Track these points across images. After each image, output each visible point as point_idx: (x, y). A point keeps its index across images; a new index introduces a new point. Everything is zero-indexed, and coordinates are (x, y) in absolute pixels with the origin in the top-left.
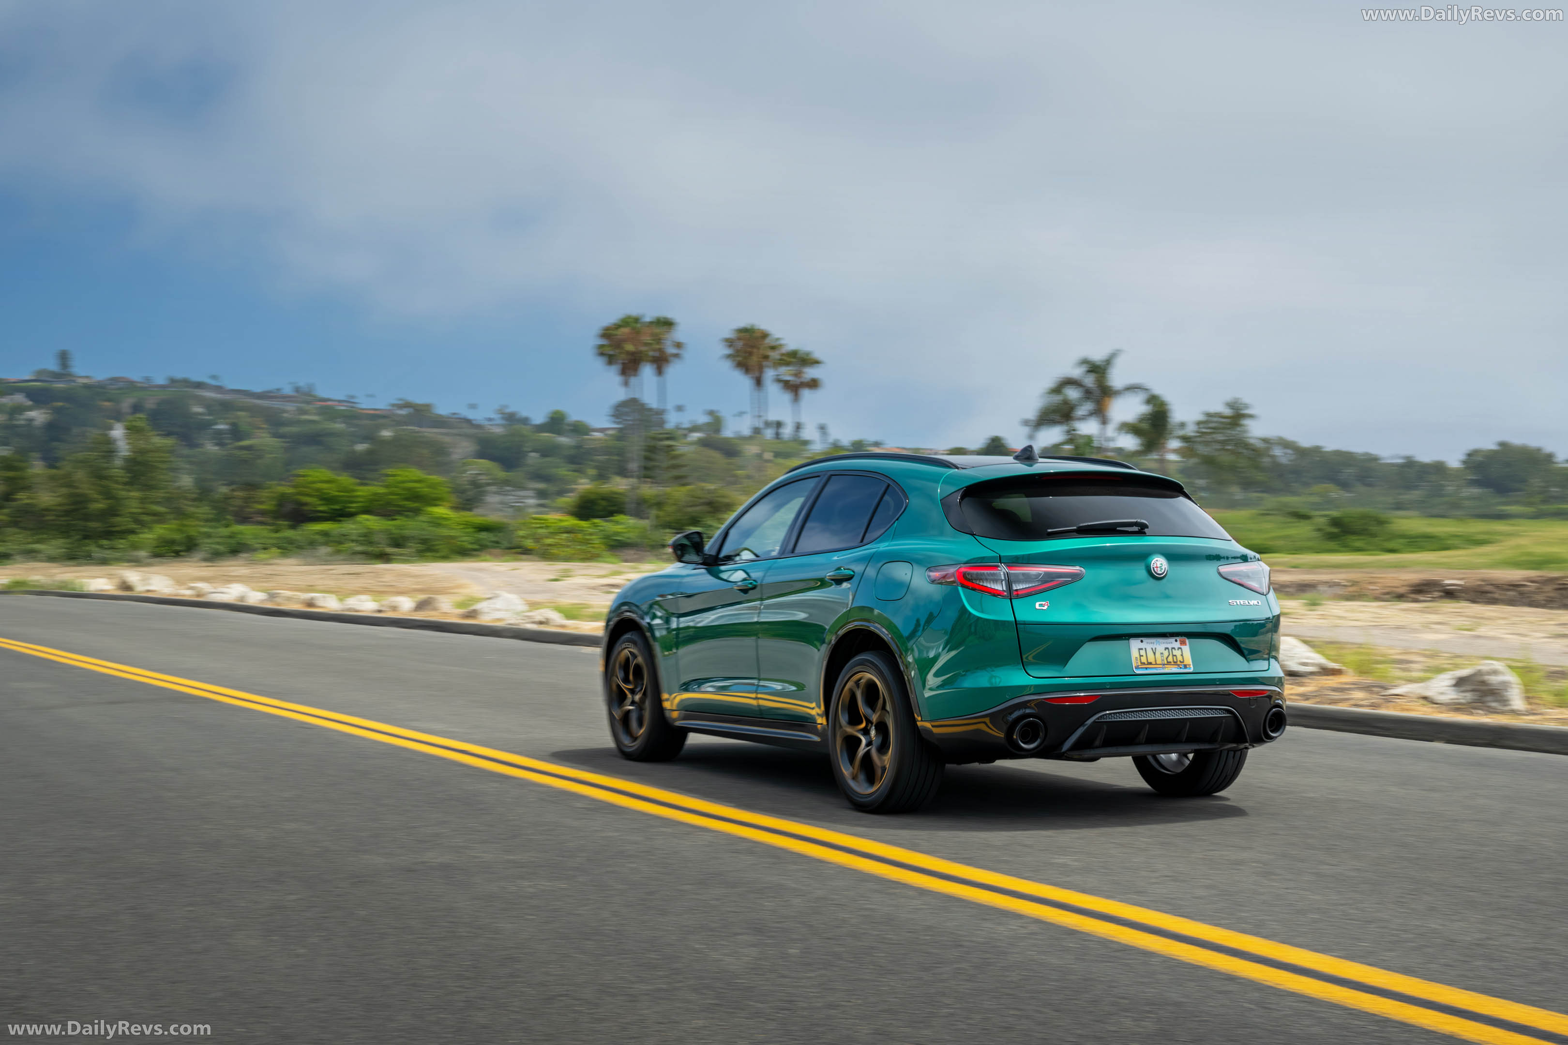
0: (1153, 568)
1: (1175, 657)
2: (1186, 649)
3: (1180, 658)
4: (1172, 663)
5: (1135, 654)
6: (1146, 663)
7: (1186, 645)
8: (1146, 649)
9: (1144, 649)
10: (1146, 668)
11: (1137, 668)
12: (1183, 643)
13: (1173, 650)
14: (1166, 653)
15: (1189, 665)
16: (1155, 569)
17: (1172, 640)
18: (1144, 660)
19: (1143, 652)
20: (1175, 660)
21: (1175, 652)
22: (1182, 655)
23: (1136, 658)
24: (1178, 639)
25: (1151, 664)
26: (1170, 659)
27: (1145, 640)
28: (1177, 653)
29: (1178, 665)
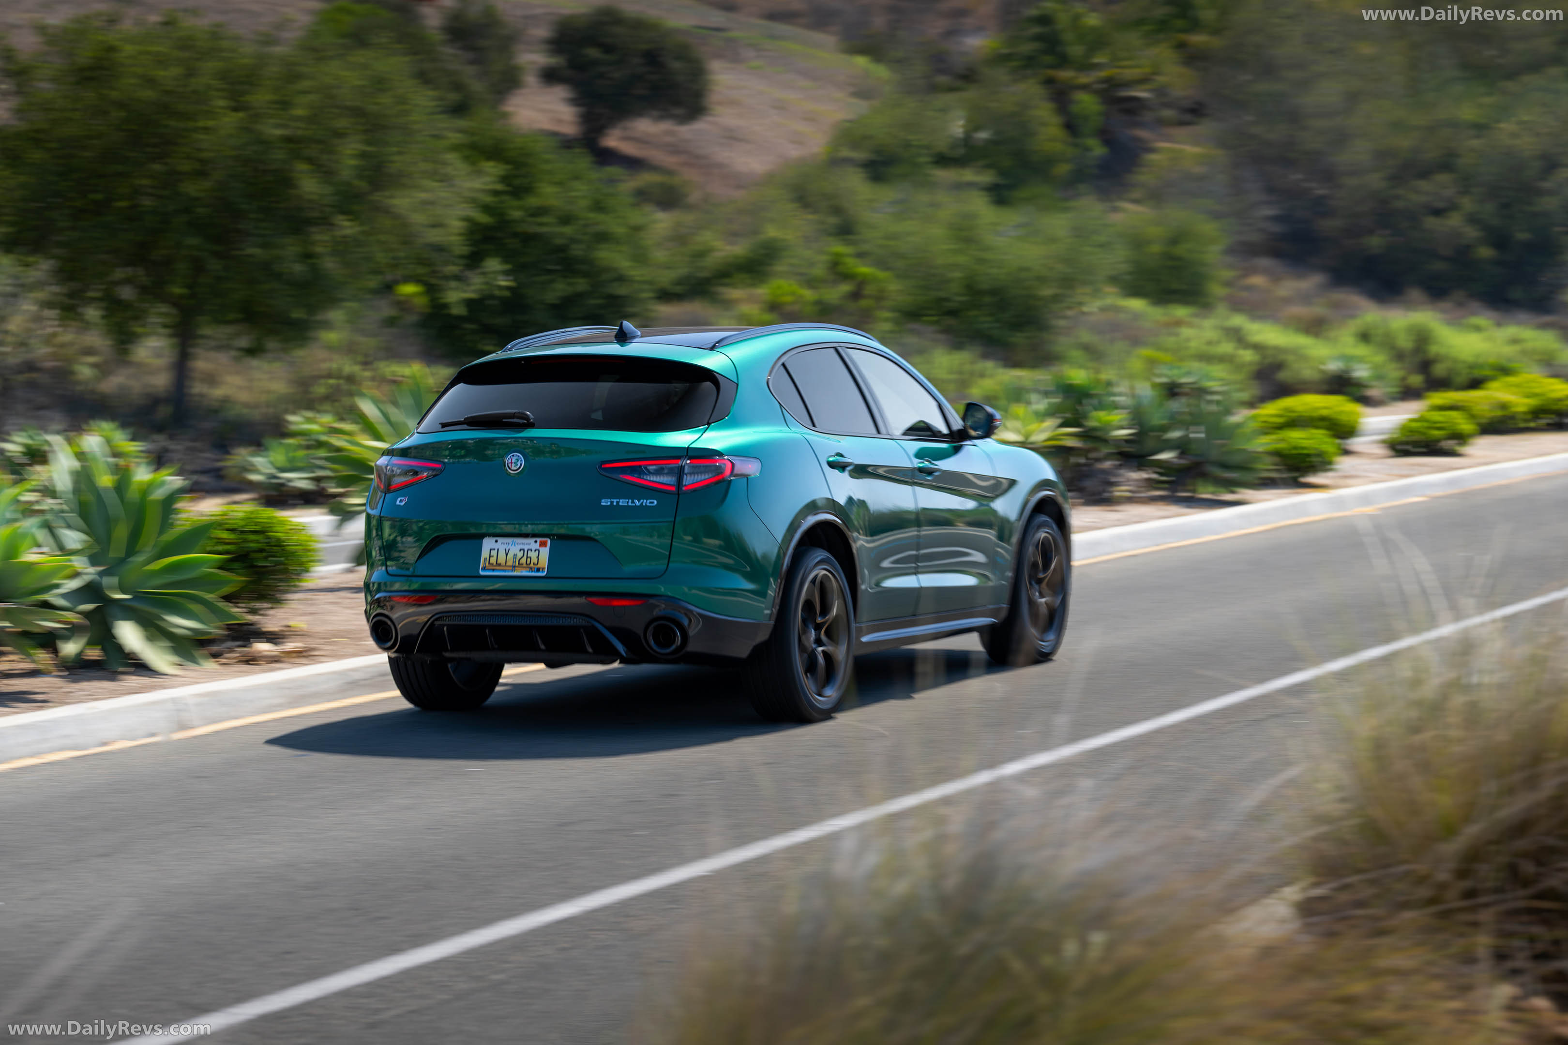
0: (508, 464)
1: (529, 560)
2: (545, 552)
3: (534, 560)
4: (525, 565)
5: (485, 554)
6: (495, 564)
7: (546, 546)
8: (498, 550)
9: (496, 550)
10: (493, 570)
11: (484, 569)
12: (543, 544)
13: (529, 552)
14: (520, 554)
15: (543, 569)
16: (510, 465)
17: (532, 540)
18: (493, 560)
19: (494, 553)
20: (528, 562)
21: (530, 554)
22: (538, 557)
23: (485, 559)
24: (539, 540)
25: (500, 565)
26: (523, 560)
27: (500, 540)
28: (533, 555)
29: (531, 568)
